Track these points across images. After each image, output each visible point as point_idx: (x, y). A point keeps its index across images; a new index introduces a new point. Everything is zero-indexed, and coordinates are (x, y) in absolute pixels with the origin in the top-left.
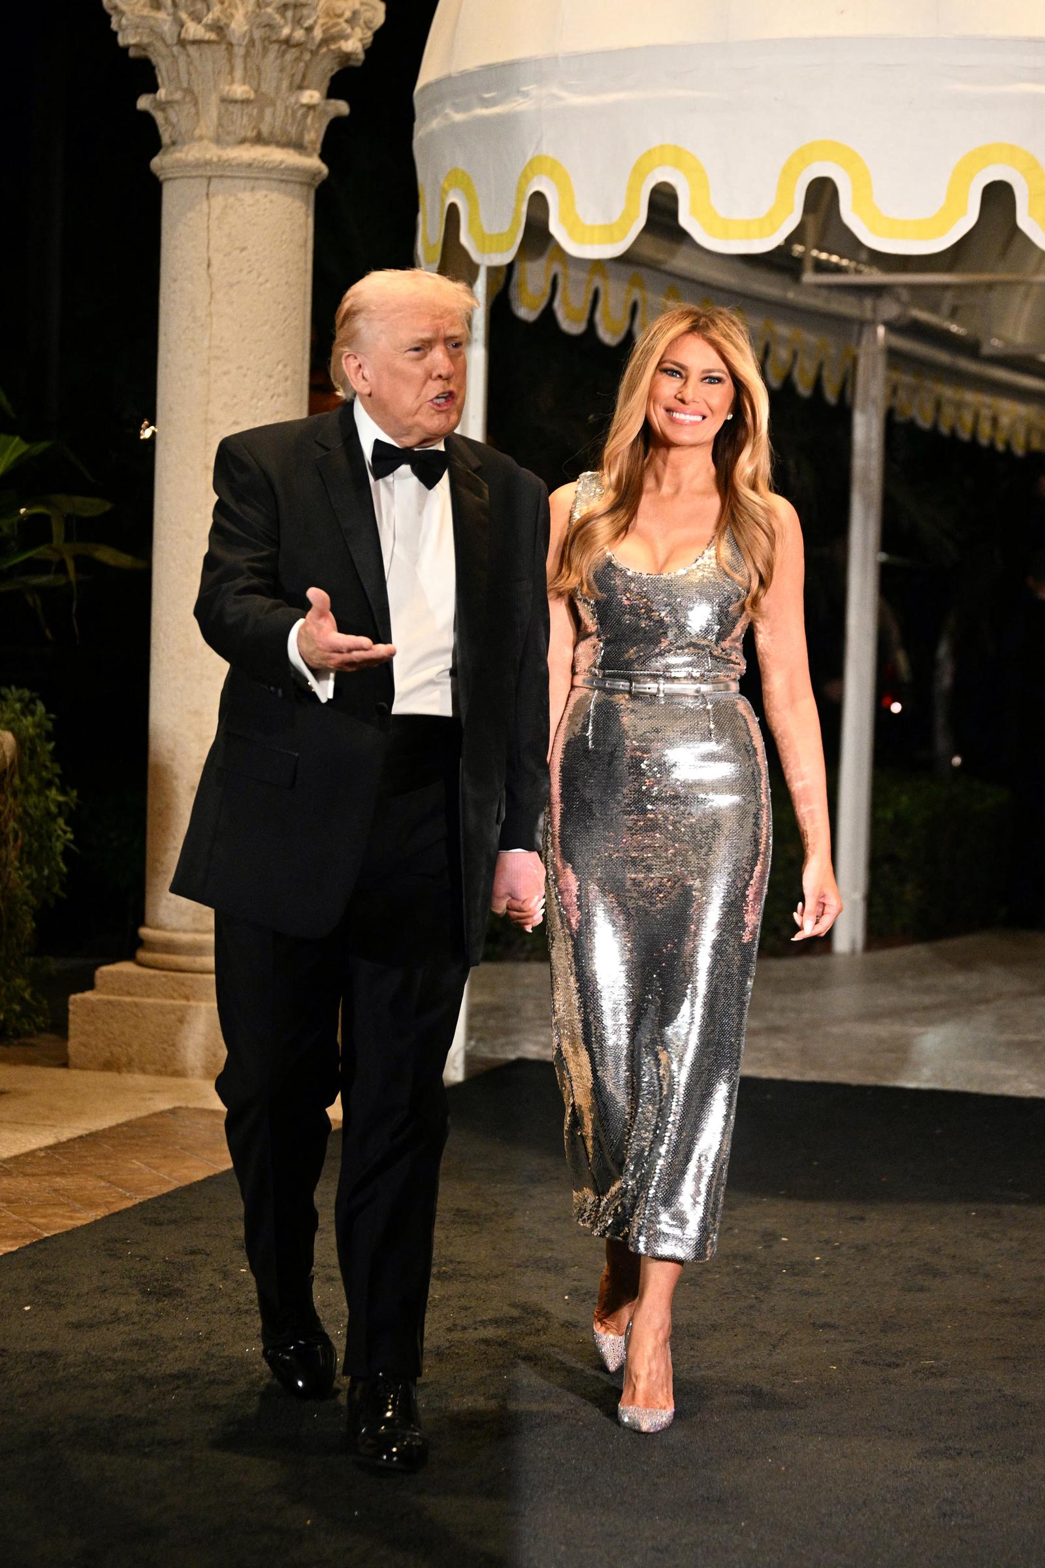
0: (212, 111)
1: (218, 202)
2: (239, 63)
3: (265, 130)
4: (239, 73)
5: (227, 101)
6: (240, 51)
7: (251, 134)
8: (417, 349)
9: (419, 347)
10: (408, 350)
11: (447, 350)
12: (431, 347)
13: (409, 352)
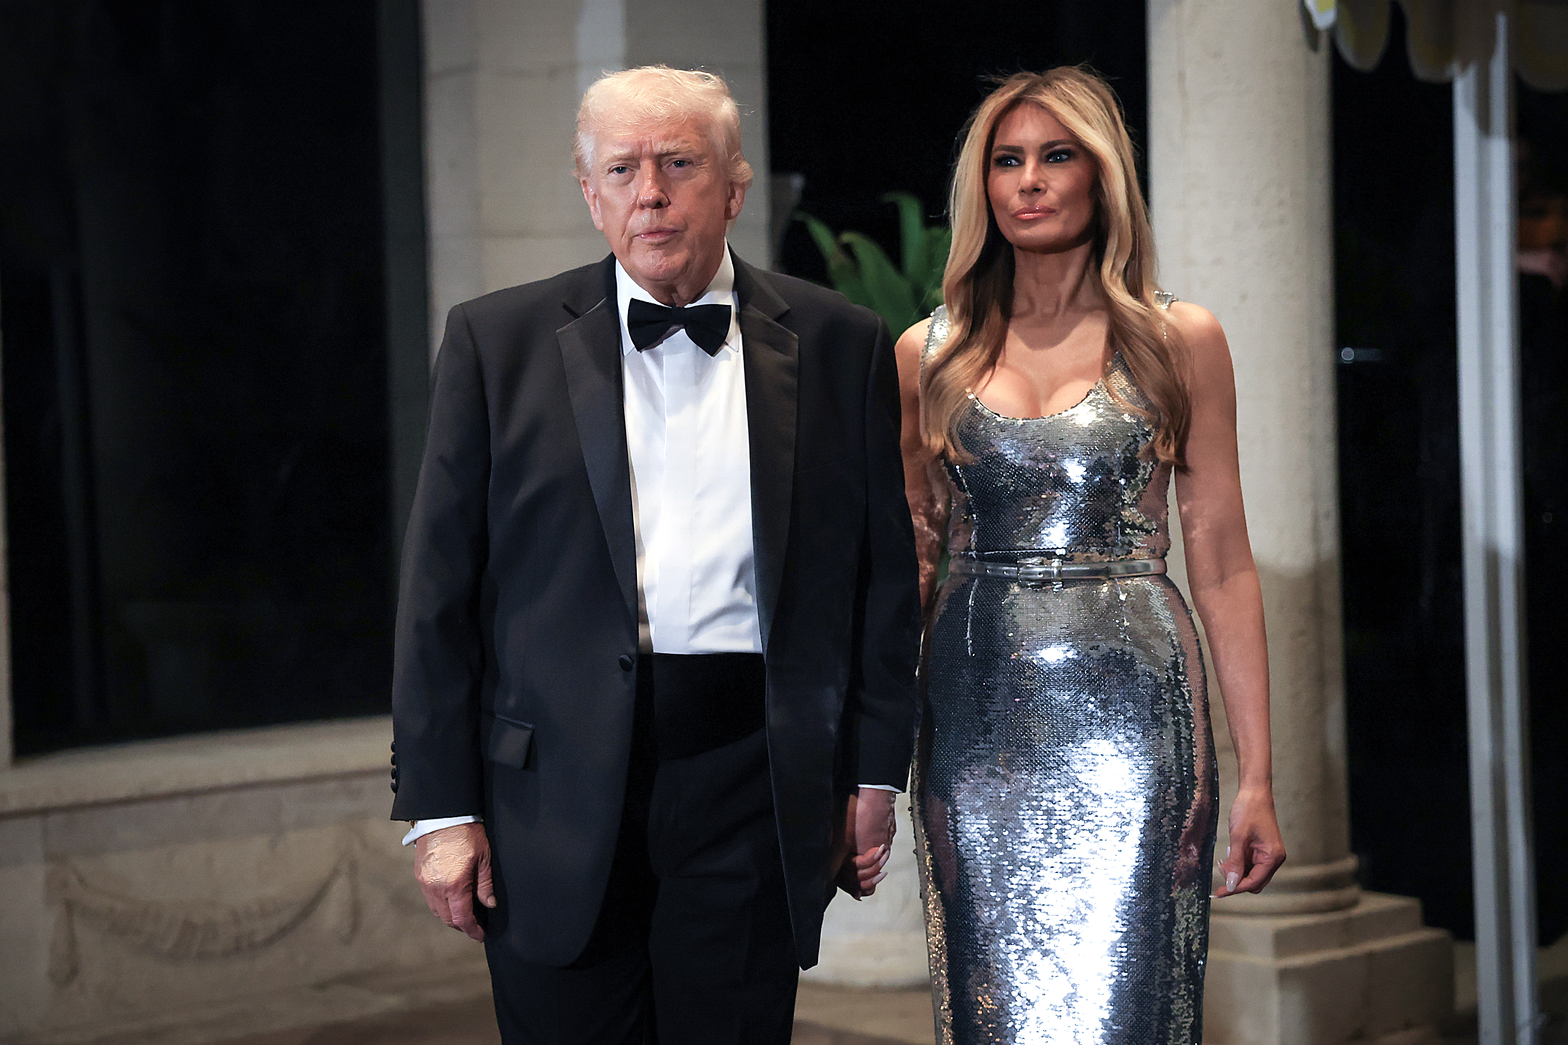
8: (620, 170)
9: (623, 166)
10: (610, 171)
11: (661, 171)
12: (638, 166)
13: (612, 175)
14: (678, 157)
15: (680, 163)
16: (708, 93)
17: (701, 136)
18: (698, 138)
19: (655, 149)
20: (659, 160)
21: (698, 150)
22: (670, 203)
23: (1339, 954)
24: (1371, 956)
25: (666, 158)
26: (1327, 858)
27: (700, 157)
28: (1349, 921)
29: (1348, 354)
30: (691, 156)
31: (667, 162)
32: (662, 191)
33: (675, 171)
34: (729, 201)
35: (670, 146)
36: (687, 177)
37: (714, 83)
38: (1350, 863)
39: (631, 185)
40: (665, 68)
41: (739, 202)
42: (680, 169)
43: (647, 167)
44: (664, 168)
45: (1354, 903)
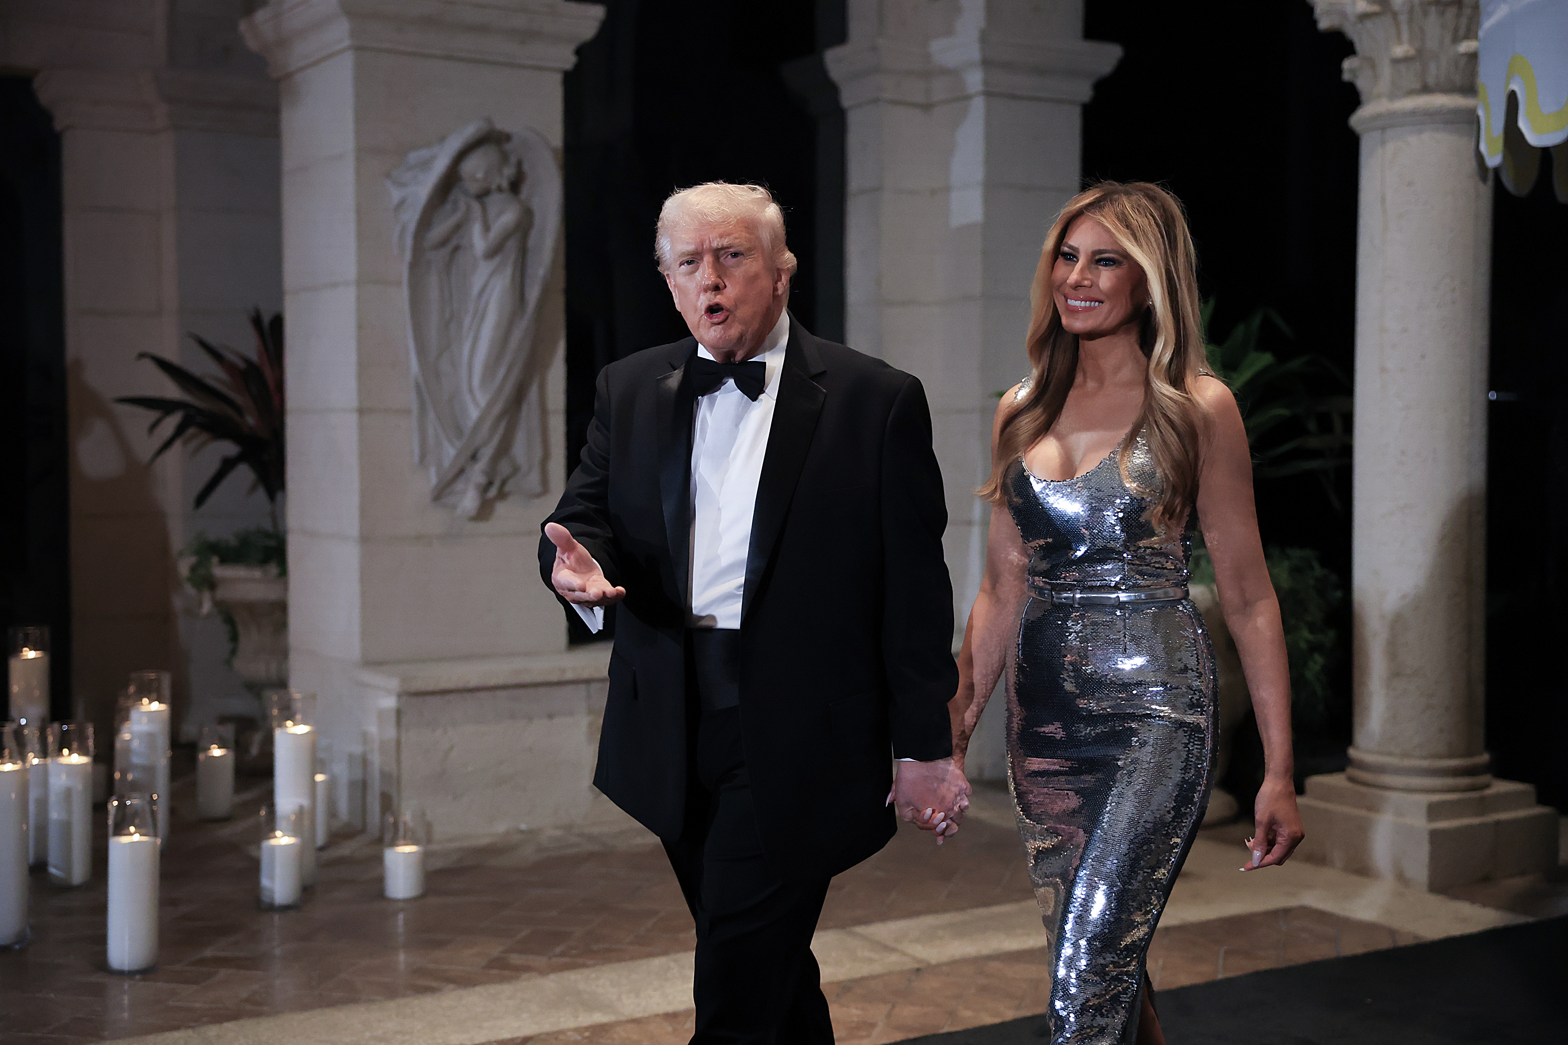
0: (1386, 71)
1: (1390, 147)
2: (1404, 28)
3: (1431, 81)
4: (1405, 35)
5: (1396, 61)
6: (1403, 18)
7: (1417, 86)
8: (689, 263)
9: (691, 259)
10: (681, 264)
11: (719, 262)
12: (702, 259)
13: (682, 266)
14: (732, 250)
15: (735, 255)
16: (754, 201)
17: (748, 233)
18: (747, 235)
19: (712, 245)
20: (717, 253)
21: (747, 245)
22: (725, 287)
23: (1475, 821)
24: (1498, 823)
25: (722, 252)
26: (1469, 754)
27: (750, 249)
28: (1482, 799)
29: (1493, 396)
30: (741, 249)
31: (723, 255)
32: (719, 277)
33: (730, 261)
34: (776, 283)
35: (725, 242)
36: (738, 265)
37: (760, 193)
38: (1485, 758)
39: (697, 274)
40: (722, 184)
41: (785, 284)
42: (734, 260)
43: (708, 259)
44: (722, 259)
45: (1487, 786)
